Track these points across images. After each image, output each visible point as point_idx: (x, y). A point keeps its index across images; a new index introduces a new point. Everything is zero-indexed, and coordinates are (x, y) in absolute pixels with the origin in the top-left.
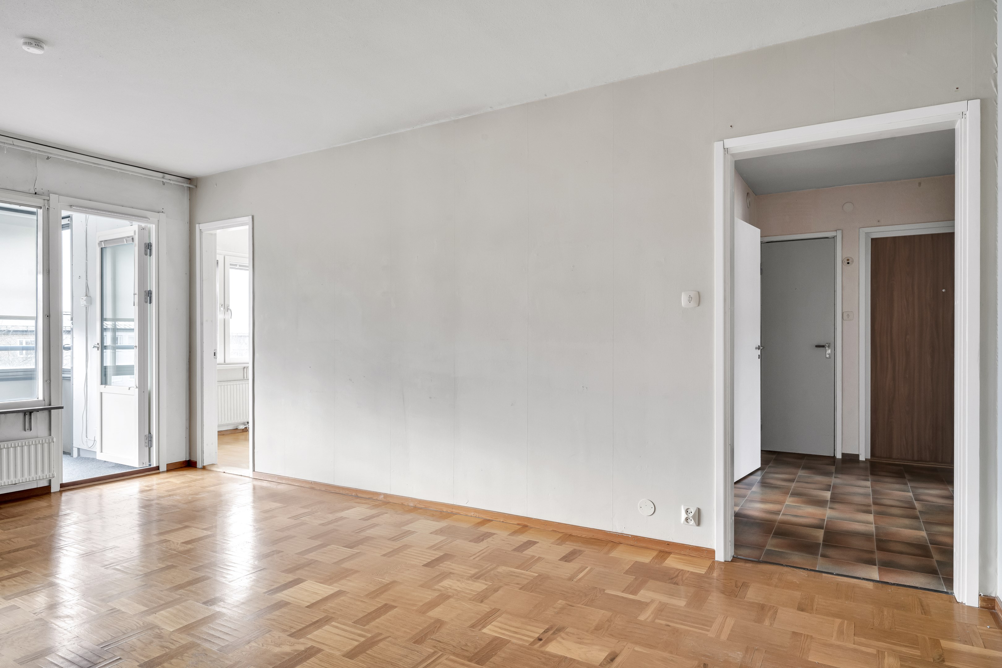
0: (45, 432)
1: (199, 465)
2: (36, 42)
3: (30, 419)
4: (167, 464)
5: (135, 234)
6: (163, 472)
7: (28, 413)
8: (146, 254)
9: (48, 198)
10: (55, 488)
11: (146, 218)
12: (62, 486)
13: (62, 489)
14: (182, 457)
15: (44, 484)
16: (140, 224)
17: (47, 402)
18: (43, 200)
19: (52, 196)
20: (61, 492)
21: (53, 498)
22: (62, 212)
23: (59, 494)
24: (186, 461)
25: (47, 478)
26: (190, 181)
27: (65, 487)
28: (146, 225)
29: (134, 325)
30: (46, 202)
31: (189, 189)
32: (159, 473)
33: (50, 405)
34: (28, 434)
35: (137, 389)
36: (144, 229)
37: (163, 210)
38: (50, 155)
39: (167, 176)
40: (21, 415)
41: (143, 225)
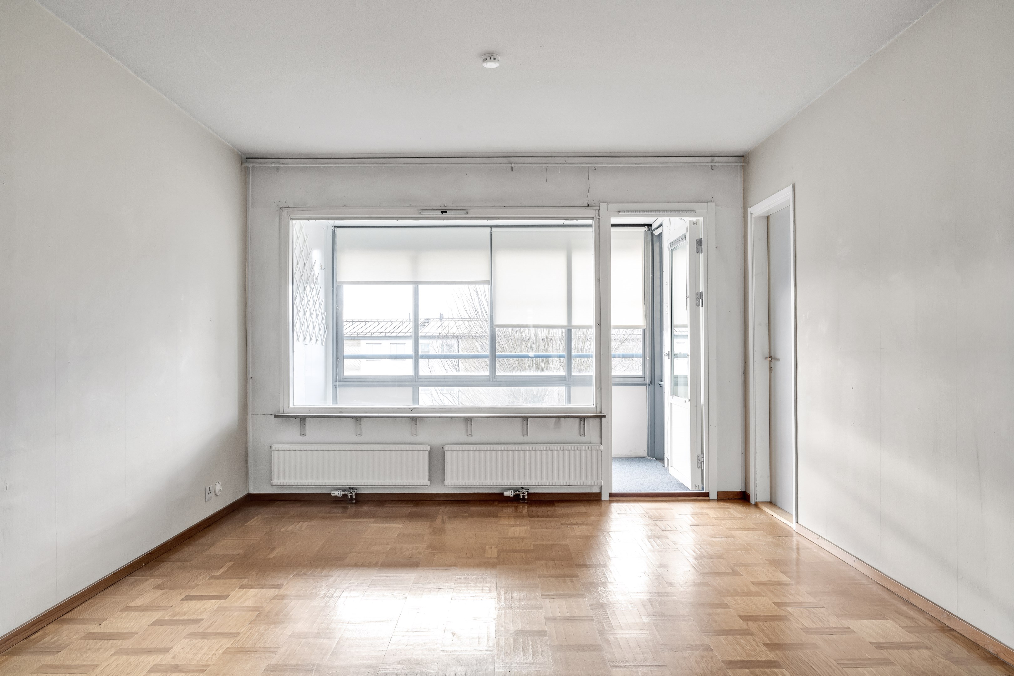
0: (596, 439)
1: (753, 501)
2: (490, 56)
3: (584, 424)
4: (718, 492)
5: (687, 231)
6: (713, 500)
7: (583, 419)
8: (698, 252)
9: (598, 208)
10: (605, 497)
11: (693, 211)
12: (612, 495)
13: (612, 499)
14: (736, 487)
15: (595, 490)
16: (691, 219)
17: (599, 409)
18: (594, 211)
19: (602, 205)
20: (611, 501)
21: (604, 505)
22: (611, 219)
23: (608, 502)
24: (741, 492)
25: (598, 485)
26: (743, 158)
27: (616, 497)
28: (698, 219)
29: (687, 331)
30: (597, 211)
31: (742, 168)
32: (709, 500)
33: (601, 413)
34: (583, 439)
35: (690, 402)
36: (695, 224)
37: (712, 199)
38: (596, 165)
39: (716, 159)
40: (578, 420)
41: (695, 219)
